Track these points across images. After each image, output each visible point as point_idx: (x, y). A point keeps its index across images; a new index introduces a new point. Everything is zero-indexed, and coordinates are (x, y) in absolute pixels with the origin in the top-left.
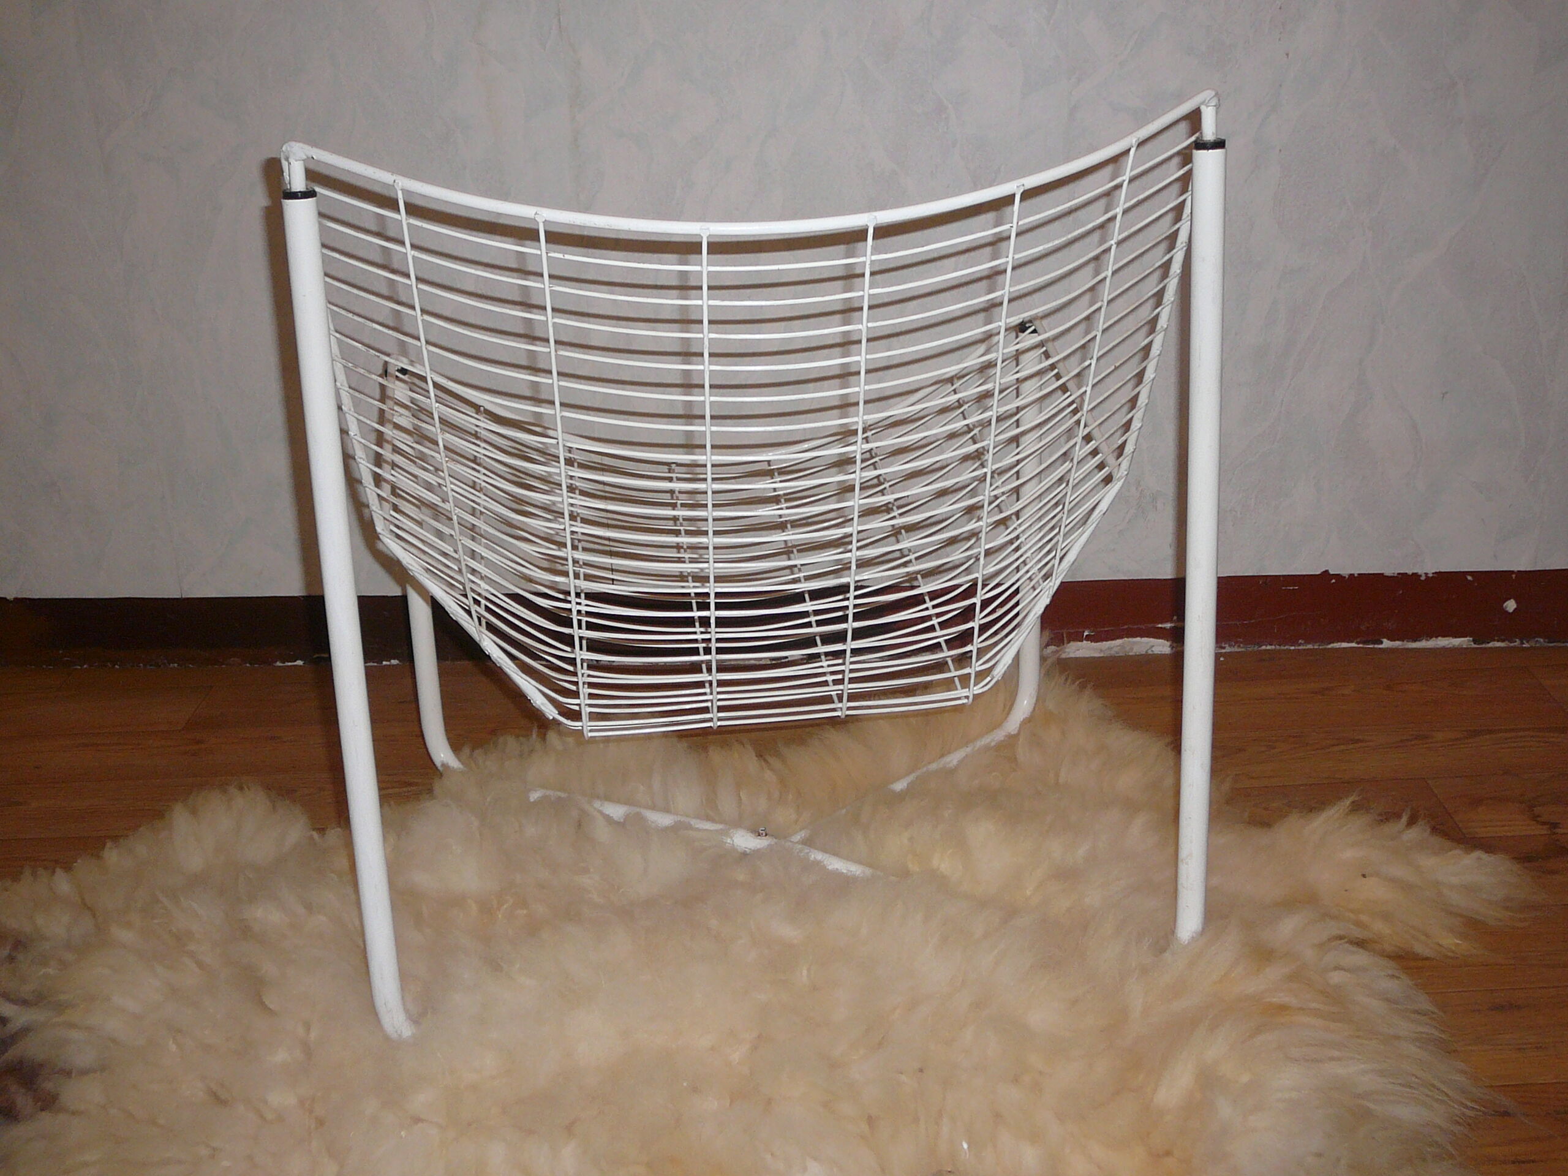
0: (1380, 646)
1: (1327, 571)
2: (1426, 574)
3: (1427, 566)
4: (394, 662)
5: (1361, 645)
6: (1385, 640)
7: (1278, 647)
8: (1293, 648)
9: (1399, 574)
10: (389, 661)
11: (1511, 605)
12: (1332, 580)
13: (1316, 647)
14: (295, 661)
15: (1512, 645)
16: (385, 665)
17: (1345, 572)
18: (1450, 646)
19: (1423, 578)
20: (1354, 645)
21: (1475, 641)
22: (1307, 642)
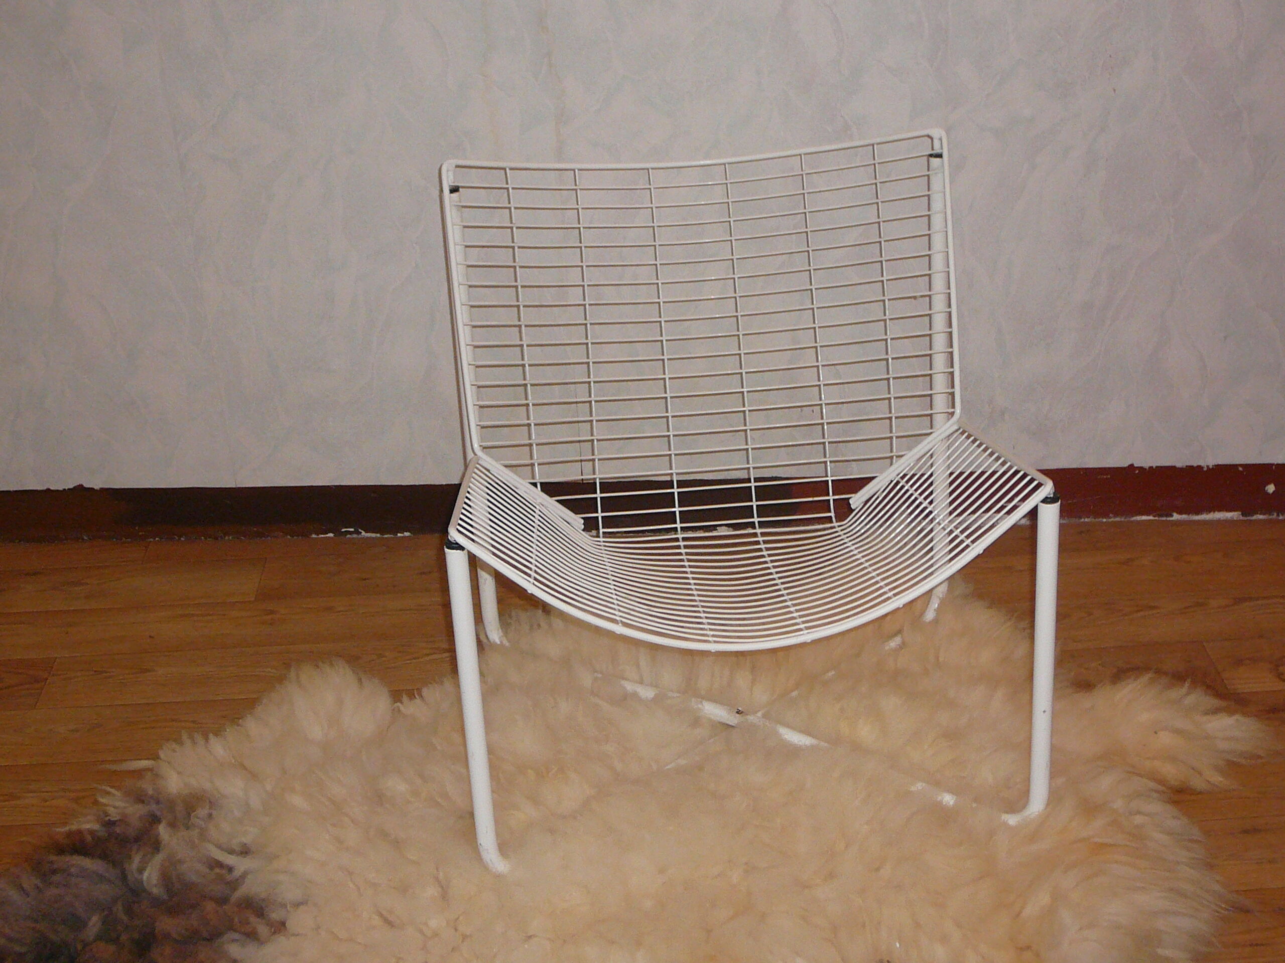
0: (1171, 519)
1: (1132, 465)
2: (1208, 466)
3: (1209, 460)
4: (407, 534)
5: (1157, 518)
6: (1175, 514)
7: (1093, 520)
8: (1105, 520)
9: (1187, 466)
10: (403, 533)
11: (1271, 488)
12: (1136, 471)
13: (1123, 520)
14: (327, 534)
15: (1271, 517)
16: (400, 537)
17: (1146, 465)
18: (1225, 518)
19: (1205, 469)
20: (1151, 518)
21: (1243, 515)
22: (1116, 515)
